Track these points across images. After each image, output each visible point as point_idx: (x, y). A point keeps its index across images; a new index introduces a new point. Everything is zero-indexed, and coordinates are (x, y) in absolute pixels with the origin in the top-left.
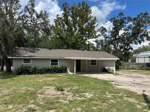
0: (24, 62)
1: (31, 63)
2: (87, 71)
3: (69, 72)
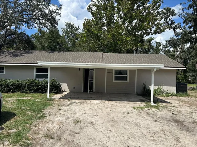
1: (4, 73)
2: (106, 92)
3: (68, 92)
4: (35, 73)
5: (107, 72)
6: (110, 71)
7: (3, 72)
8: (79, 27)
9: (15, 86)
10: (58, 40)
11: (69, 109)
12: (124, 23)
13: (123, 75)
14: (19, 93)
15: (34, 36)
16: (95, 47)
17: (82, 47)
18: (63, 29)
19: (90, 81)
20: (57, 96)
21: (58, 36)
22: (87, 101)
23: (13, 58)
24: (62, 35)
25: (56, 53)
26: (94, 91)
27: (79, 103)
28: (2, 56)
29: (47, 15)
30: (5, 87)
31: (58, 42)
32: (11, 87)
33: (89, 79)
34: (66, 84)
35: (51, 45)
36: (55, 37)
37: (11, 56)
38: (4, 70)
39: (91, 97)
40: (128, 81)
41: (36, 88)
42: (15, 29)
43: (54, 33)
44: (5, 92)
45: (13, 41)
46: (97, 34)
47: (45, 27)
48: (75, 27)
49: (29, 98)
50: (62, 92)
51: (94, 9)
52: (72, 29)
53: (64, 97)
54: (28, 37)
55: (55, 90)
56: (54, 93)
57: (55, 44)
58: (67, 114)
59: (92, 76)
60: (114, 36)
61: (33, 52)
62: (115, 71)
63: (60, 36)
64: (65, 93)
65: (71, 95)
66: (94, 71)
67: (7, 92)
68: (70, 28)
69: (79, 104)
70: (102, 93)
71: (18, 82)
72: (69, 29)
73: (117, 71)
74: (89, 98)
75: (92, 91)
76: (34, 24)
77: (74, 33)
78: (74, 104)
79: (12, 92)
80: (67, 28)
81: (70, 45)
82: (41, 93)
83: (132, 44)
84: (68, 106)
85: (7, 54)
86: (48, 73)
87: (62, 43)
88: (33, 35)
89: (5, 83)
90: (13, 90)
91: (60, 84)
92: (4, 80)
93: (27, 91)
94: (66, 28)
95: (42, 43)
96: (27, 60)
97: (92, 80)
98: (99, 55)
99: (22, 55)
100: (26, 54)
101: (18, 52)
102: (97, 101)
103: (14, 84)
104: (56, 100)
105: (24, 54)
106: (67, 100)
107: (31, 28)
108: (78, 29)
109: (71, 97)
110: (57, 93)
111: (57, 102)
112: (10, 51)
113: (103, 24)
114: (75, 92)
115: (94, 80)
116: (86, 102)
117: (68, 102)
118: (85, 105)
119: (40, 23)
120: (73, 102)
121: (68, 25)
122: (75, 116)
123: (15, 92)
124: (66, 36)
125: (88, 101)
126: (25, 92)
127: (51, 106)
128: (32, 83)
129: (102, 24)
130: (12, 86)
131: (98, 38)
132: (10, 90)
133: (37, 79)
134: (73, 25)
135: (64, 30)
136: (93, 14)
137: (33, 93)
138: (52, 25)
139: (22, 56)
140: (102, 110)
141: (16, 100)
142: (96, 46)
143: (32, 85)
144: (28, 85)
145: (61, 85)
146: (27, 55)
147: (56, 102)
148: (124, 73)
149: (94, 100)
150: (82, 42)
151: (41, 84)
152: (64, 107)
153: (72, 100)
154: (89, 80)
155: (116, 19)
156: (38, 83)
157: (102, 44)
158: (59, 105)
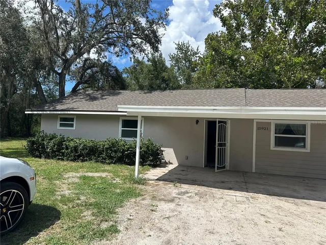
0: (61, 125)
1: (74, 128)
2: (254, 171)
3: (175, 164)
4: (120, 128)
5: (258, 129)
6: (263, 126)
7: (72, 126)
8: (198, 50)
9: (87, 150)
10: (164, 74)
11: (173, 211)
12: (286, 32)
13: (295, 134)
14: (93, 164)
15: (127, 70)
16: (227, 80)
17: (202, 84)
18: (172, 55)
19: (220, 145)
20: (154, 173)
21: (164, 68)
22: (214, 190)
23: (89, 103)
24: (169, 66)
25: (156, 94)
26: (228, 168)
27: (196, 194)
28: (74, 100)
29: (143, 30)
30: (72, 151)
31: (164, 77)
32: (81, 152)
33: (217, 142)
34: (172, 150)
35: (153, 83)
36: (159, 69)
37: (87, 100)
38: (74, 123)
39: (223, 182)
40: (308, 149)
41: (120, 154)
42: (97, 59)
43: (158, 64)
44: (71, 160)
45: (93, 77)
46: (231, 58)
47: (141, 51)
48: (192, 51)
49: (104, 175)
50: (165, 165)
51: (226, 12)
52: (186, 53)
53: (166, 177)
54: (117, 70)
55: (151, 161)
56: (149, 165)
57: (158, 82)
58: (169, 228)
59: (223, 137)
60: (266, 56)
61: (121, 93)
62: (277, 125)
63: (166, 68)
64: (170, 167)
65: (181, 172)
66: (229, 126)
67: (74, 160)
68: (183, 53)
69: (197, 198)
70: (245, 173)
71: (91, 144)
72: (181, 55)
73: (281, 125)
74: (218, 182)
75: (224, 167)
76: (123, 47)
77: (190, 61)
78: (185, 197)
79: (83, 161)
80: (179, 53)
81: (182, 82)
82: (128, 165)
83: (307, 70)
84: (172, 201)
85: (82, 97)
86: (137, 128)
87: (169, 79)
88: (126, 68)
89: (72, 144)
90: (84, 157)
91: (162, 149)
92: (72, 140)
93: (105, 159)
94: (176, 53)
95: (138, 82)
96: (109, 106)
97: (225, 145)
98: (238, 94)
99: (104, 97)
100: (108, 97)
101: (98, 94)
102: (238, 193)
103: (85, 147)
104: (151, 182)
105: (106, 97)
106: (171, 185)
107: (121, 56)
108: (196, 53)
109: (181, 177)
110: (155, 166)
111: (153, 187)
112: (87, 92)
113: (244, 38)
114: (188, 166)
115: (228, 145)
116: (212, 193)
117: (172, 190)
118: (210, 202)
119: (134, 45)
120: (183, 191)
121: (180, 48)
122: (186, 238)
123: (86, 160)
124: (176, 68)
125: (217, 192)
126: (102, 162)
127: (139, 199)
128: (113, 146)
129: (242, 37)
130: (83, 150)
131: (233, 63)
132: (79, 156)
133: (123, 139)
134: (187, 48)
135: (173, 58)
136: (224, 21)
137: (114, 163)
138: (152, 44)
139: (102, 99)
140: (256, 224)
141: (80, 178)
142: (229, 80)
143: (113, 149)
144: (107, 149)
145: (162, 151)
146: (111, 98)
147: (149, 188)
148: (298, 130)
149: (230, 189)
150: (204, 73)
151: (129, 148)
152: (163, 203)
153: (183, 186)
154: (217, 145)
155: (270, 27)
156: (124, 146)
157: (241, 74)
158: (154, 198)
